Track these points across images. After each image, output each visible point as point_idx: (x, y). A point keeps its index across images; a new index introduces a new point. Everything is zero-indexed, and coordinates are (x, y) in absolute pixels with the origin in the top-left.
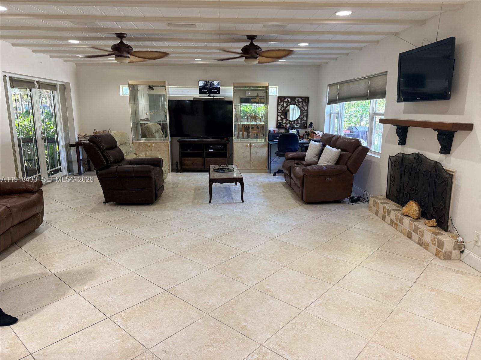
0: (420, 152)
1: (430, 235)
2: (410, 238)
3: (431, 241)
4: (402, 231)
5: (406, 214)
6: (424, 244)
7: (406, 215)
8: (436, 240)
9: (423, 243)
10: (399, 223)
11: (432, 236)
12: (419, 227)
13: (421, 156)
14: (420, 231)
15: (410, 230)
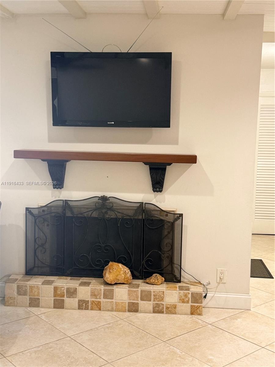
0: (108, 194)
1: (176, 293)
2: (136, 311)
3: (180, 300)
4: (114, 308)
5: (115, 282)
6: (167, 308)
7: (116, 284)
8: (190, 296)
9: (165, 308)
10: (102, 300)
11: (180, 293)
12: (152, 291)
13: (111, 200)
14: (154, 295)
15: (134, 300)
